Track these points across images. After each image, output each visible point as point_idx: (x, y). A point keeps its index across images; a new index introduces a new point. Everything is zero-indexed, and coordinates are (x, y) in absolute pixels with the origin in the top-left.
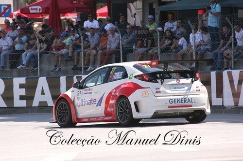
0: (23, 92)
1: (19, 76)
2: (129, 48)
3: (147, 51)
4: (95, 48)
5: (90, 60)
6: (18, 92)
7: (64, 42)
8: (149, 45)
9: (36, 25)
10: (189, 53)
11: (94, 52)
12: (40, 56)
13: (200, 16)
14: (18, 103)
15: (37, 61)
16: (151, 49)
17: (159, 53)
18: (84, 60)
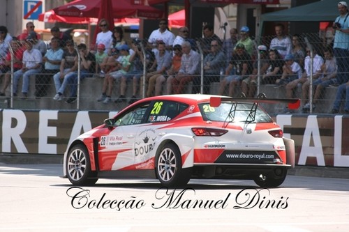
0: (53, 132)
1: (49, 107)
2: (214, 74)
3: (241, 81)
4: (163, 72)
5: (154, 89)
6: (46, 131)
7: (118, 60)
8: (244, 71)
9: (77, 34)
10: (303, 87)
11: (162, 77)
12: (81, 80)
13: (322, 32)
14: (45, 148)
15: (76, 87)
16: (246, 77)
17: (258, 84)
18: (147, 89)
